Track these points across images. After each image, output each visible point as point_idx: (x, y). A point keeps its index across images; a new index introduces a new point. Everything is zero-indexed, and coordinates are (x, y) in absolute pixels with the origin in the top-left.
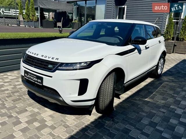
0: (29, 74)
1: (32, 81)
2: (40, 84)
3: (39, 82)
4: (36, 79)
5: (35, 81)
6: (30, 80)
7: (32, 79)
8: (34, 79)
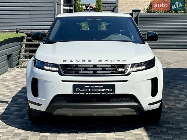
0: (86, 87)
1: (96, 93)
2: (111, 94)
3: (110, 92)
4: (103, 90)
5: (101, 92)
6: (90, 93)
7: (94, 92)
8: (100, 90)
